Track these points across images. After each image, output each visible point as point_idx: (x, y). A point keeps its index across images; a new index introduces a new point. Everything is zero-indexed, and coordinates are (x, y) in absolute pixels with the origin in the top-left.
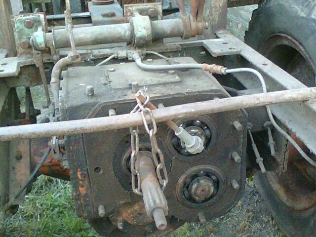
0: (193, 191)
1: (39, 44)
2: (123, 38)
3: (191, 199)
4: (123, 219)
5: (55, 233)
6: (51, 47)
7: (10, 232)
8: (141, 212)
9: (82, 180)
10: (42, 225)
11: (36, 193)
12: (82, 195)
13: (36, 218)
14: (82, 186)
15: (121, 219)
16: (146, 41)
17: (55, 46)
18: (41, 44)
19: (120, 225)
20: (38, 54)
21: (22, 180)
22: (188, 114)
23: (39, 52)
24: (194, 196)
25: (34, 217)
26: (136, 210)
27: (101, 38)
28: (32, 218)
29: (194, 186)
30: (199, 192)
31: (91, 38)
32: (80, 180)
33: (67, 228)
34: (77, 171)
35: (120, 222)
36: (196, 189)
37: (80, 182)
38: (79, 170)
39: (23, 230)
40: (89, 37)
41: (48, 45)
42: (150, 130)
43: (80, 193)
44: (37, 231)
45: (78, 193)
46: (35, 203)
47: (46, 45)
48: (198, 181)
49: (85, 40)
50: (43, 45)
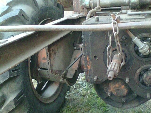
0: (144, 78)
1: (86, 5)
2: (125, 3)
3: (143, 83)
4: (111, 91)
5: (91, 105)
6: (92, 7)
7: (74, 100)
8: (119, 89)
9: (89, 62)
10: (87, 100)
11: (89, 87)
12: (88, 70)
13: (86, 97)
14: (89, 65)
15: (110, 91)
16: (136, 5)
17: (93, 6)
18: (87, 5)
19: (109, 94)
20: (86, 10)
21: (74, 68)
22: (137, 27)
23: (87, 9)
24: (145, 82)
25: (86, 96)
26: (117, 87)
27: (114, 3)
28: (85, 97)
29: (145, 76)
30: (147, 79)
31: (109, 3)
32: (88, 61)
33: (97, 104)
34: (87, 57)
35: (109, 92)
36: (146, 77)
37: (88, 63)
38: (88, 56)
39: (79, 100)
40: (108, 2)
41: (90, 6)
42: (115, 32)
43: (88, 68)
44: (85, 102)
45: (87, 68)
46: (88, 91)
47: (89, 6)
48: (147, 73)
49: (106, 4)
50: (88, 6)
